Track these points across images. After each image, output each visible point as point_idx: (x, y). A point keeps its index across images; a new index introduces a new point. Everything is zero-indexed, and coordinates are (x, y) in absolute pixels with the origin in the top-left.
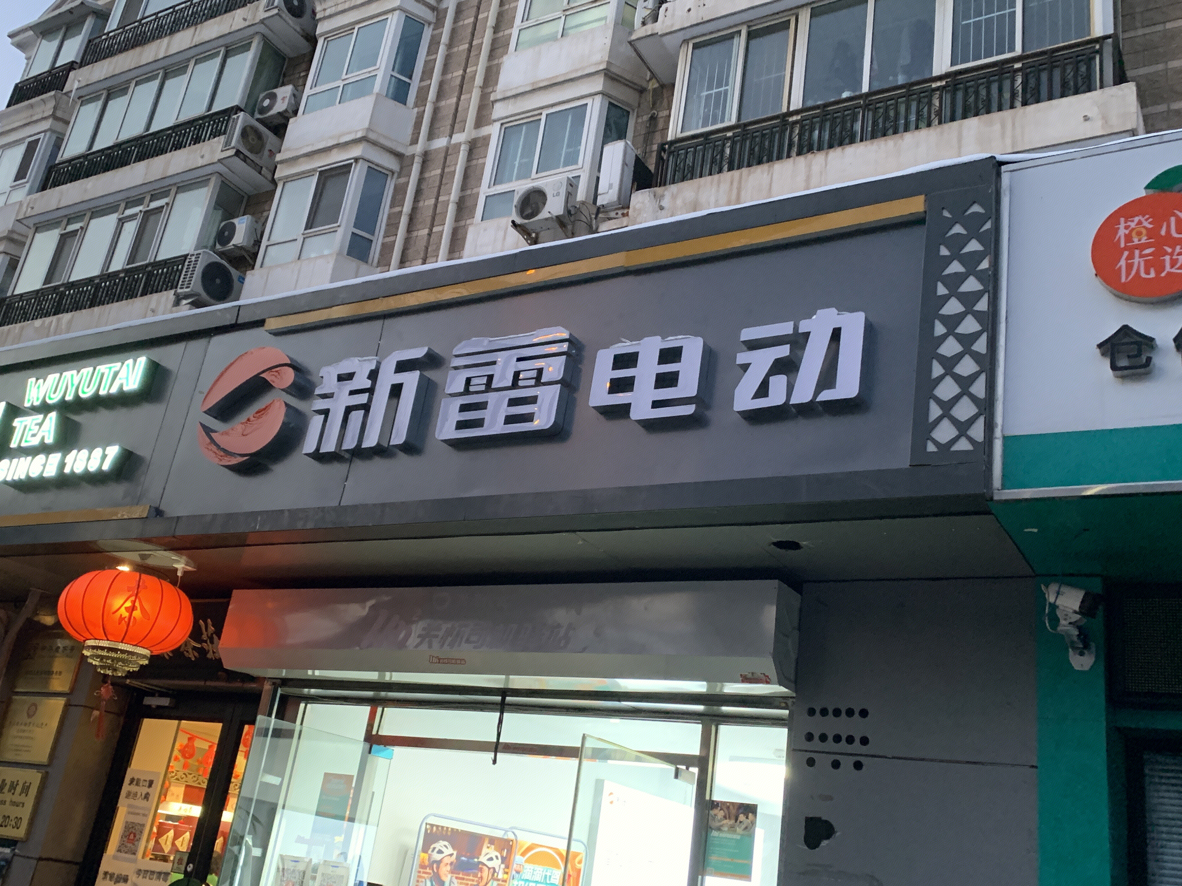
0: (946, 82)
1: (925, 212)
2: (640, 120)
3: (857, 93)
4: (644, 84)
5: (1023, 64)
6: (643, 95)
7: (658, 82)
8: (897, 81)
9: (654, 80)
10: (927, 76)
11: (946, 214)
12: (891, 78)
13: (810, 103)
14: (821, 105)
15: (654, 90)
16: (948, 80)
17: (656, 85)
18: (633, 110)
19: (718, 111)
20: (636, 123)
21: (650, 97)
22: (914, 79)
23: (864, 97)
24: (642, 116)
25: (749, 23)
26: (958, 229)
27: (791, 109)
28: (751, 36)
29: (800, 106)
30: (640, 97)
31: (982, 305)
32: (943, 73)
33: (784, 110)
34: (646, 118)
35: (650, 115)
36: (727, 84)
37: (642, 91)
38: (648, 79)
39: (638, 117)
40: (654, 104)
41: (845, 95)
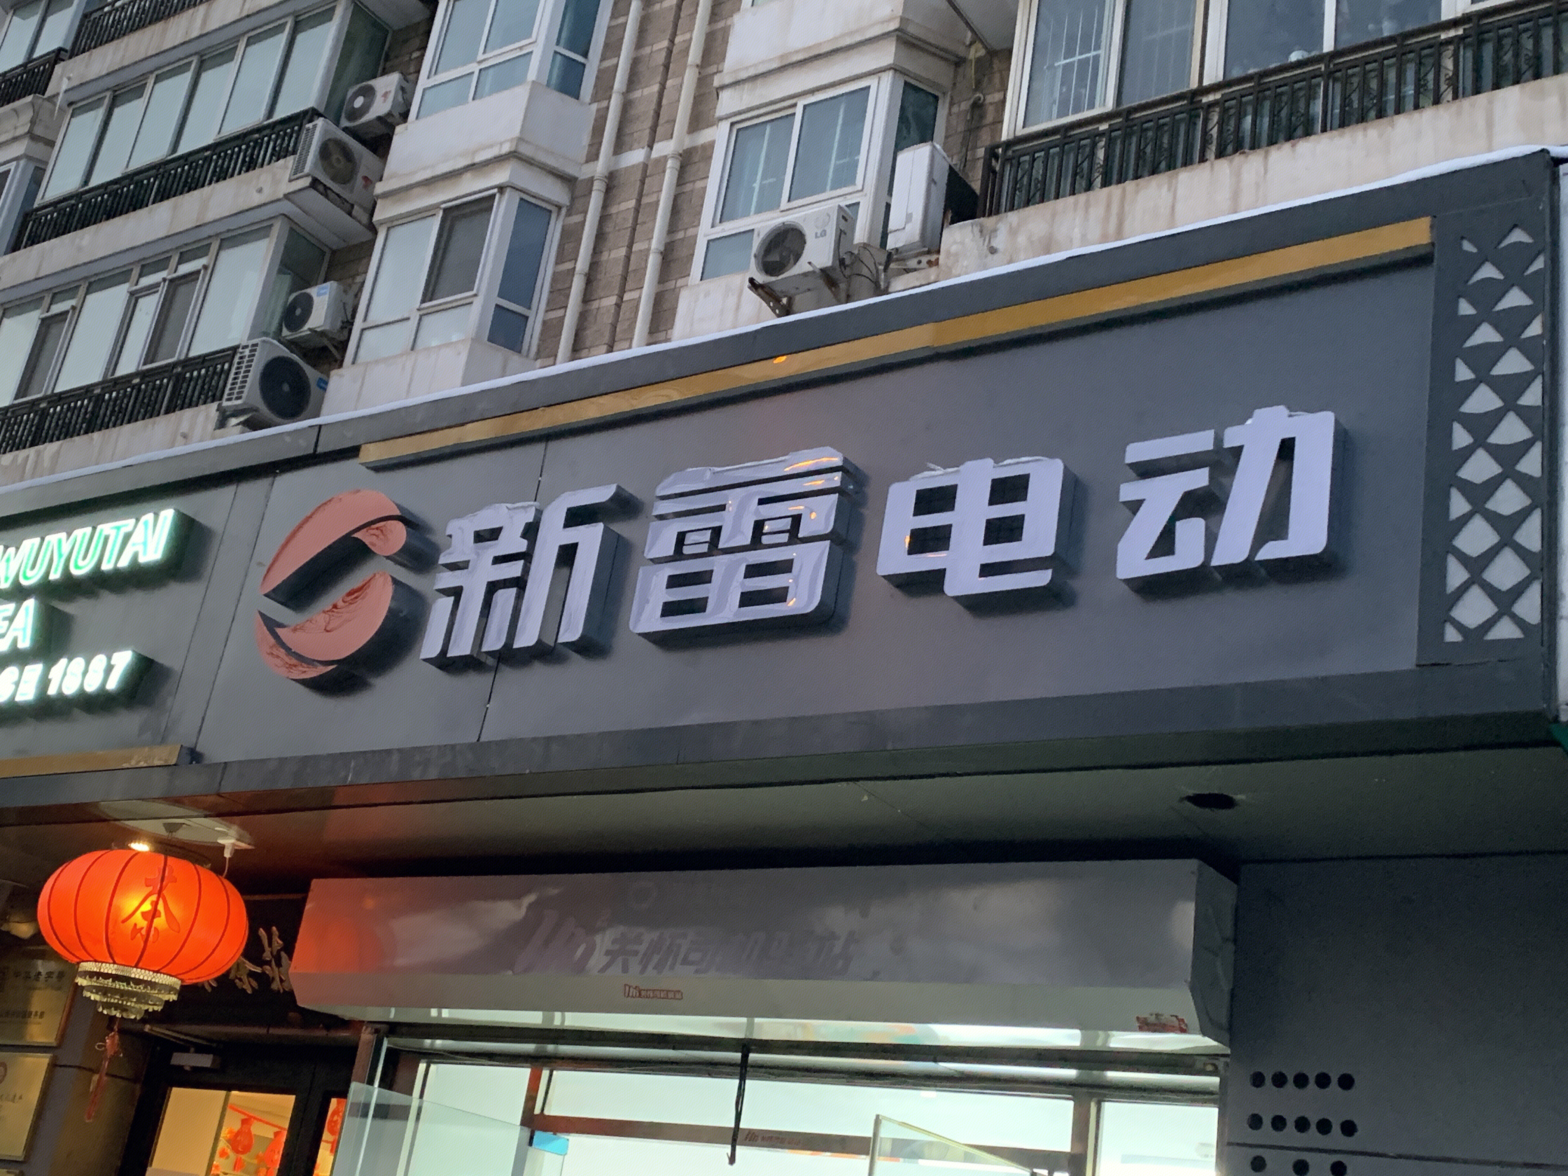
0: (1465, 30)
1: (1433, 244)
2: (955, 109)
4: (961, 51)
6: (961, 70)
7: (985, 47)
8: (1381, 30)
9: (978, 45)
10: (1432, 21)
11: (1467, 246)
12: (1371, 26)
13: (1236, 73)
14: (1256, 73)
15: (979, 60)
16: (1466, 26)
17: (982, 52)
18: (944, 94)
19: (1083, 91)
20: (950, 114)
21: (971, 71)
22: (1409, 28)
24: (959, 103)
26: (1488, 271)
27: (1206, 83)
29: (1220, 78)
30: (956, 72)
31: (1532, 397)
32: (1459, 15)
33: (1194, 85)
34: (965, 106)
35: (972, 101)
36: (1098, 47)
37: (959, 62)
38: (968, 43)
39: (952, 104)
40: (978, 83)
41: (1294, 57)
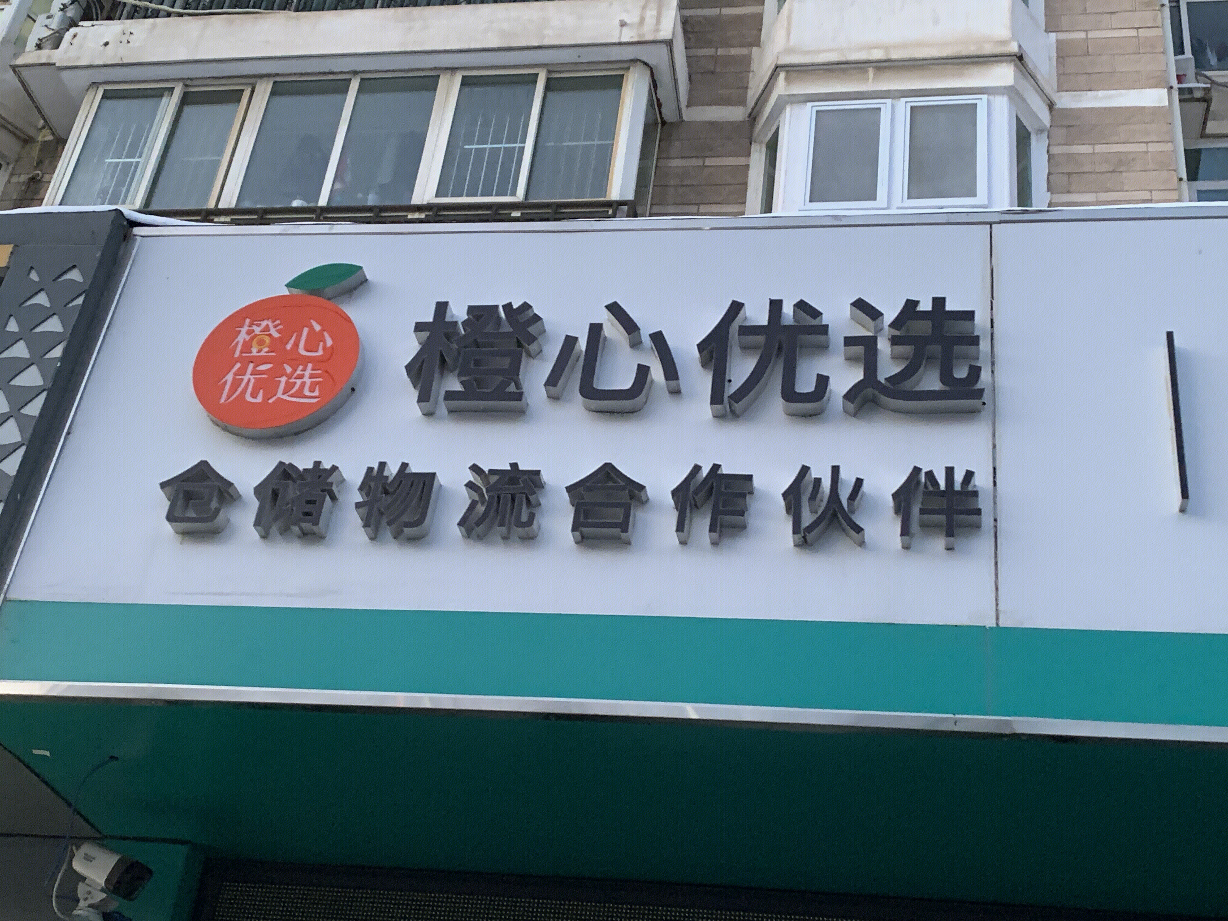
0: (426, 215)
1: (7, 268)
2: (15, 179)
3: (312, 205)
4: (32, 132)
5: (522, 214)
6: (28, 147)
7: (53, 134)
8: (367, 200)
9: (46, 131)
10: (404, 203)
11: (34, 276)
12: (360, 195)
13: (247, 204)
14: (260, 209)
15: (45, 143)
16: (427, 213)
17: (50, 138)
18: (8, 164)
19: (123, 189)
20: (9, 182)
21: (35, 152)
22: (388, 203)
23: (319, 211)
24: (20, 175)
25: (186, 82)
26: (42, 299)
27: (220, 206)
28: (186, 100)
29: (233, 205)
30: (23, 147)
32: (425, 203)
33: (211, 205)
34: (23, 178)
35: (30, 176)
36: (140, 157)
37: (27, 141)
38: (40, 127)
39: (12, 175)
40: (40, 162)
41: (296, 203)
